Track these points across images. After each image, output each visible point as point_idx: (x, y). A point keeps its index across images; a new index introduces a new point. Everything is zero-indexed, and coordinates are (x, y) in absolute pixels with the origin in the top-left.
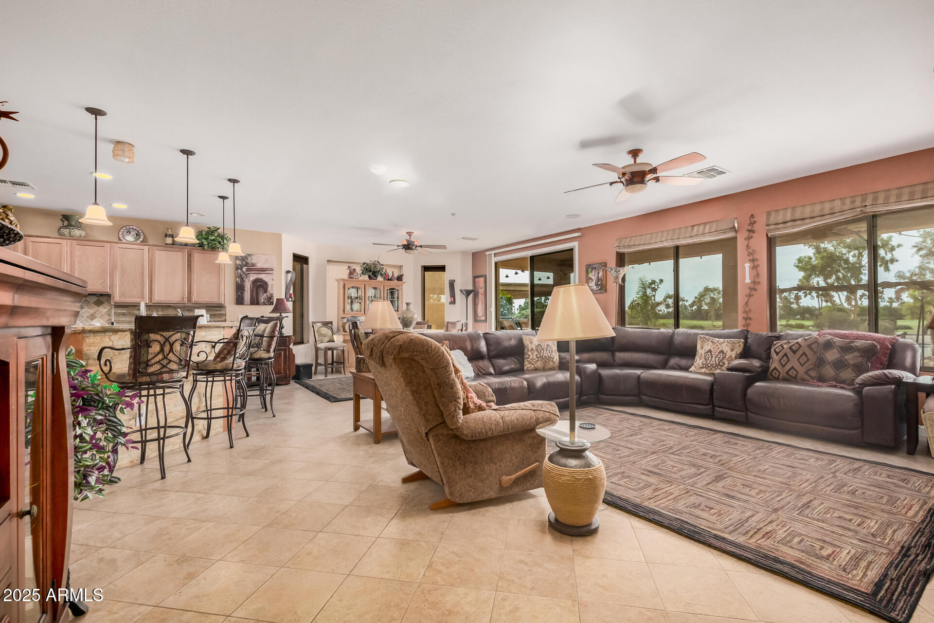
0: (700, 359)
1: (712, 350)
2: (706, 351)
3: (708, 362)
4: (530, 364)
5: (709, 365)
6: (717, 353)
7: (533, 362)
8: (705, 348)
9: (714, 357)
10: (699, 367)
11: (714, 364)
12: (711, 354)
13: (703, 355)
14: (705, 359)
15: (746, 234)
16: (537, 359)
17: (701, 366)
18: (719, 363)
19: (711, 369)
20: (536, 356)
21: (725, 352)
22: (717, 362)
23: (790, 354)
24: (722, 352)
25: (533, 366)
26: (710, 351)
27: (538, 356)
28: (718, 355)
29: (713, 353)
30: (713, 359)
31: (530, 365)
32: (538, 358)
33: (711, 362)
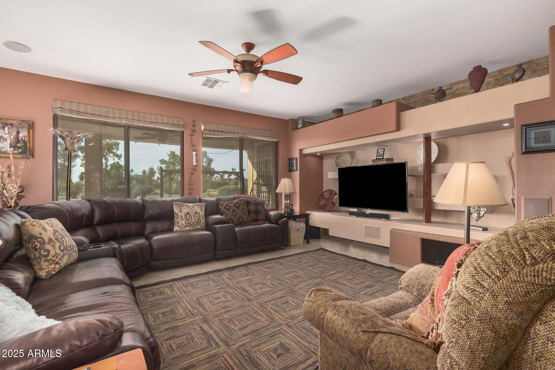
0: (182, 220)
1: (189, 212)
2: (185, 213)
3: (190, 221)
4: (51, 264)
5: (192, 223)
6: (194, 214)
7: (57, 260)
8: (183, 211)
9: (193, 217)
10: (183, 226)
11: (195, 222)
12: (190, 215)
13: (184, 217)
14: (187, 220)
15: (190, 132)
16: (62, 254)
17: (185, 225)
18: (198, 221)
19: (194, 226)
20: (60, 248)
21: (198, 212)
22: (197, 221)
23: (236, 209)
24: (196, 213)
25: (57, 266)
26: (188, 213)
27: (62, 248)
28: (195, 215)
29: (191, 214)
30: (193, 219)
31: (53, 266)
32: (62, 251)
33: (192, 221)
